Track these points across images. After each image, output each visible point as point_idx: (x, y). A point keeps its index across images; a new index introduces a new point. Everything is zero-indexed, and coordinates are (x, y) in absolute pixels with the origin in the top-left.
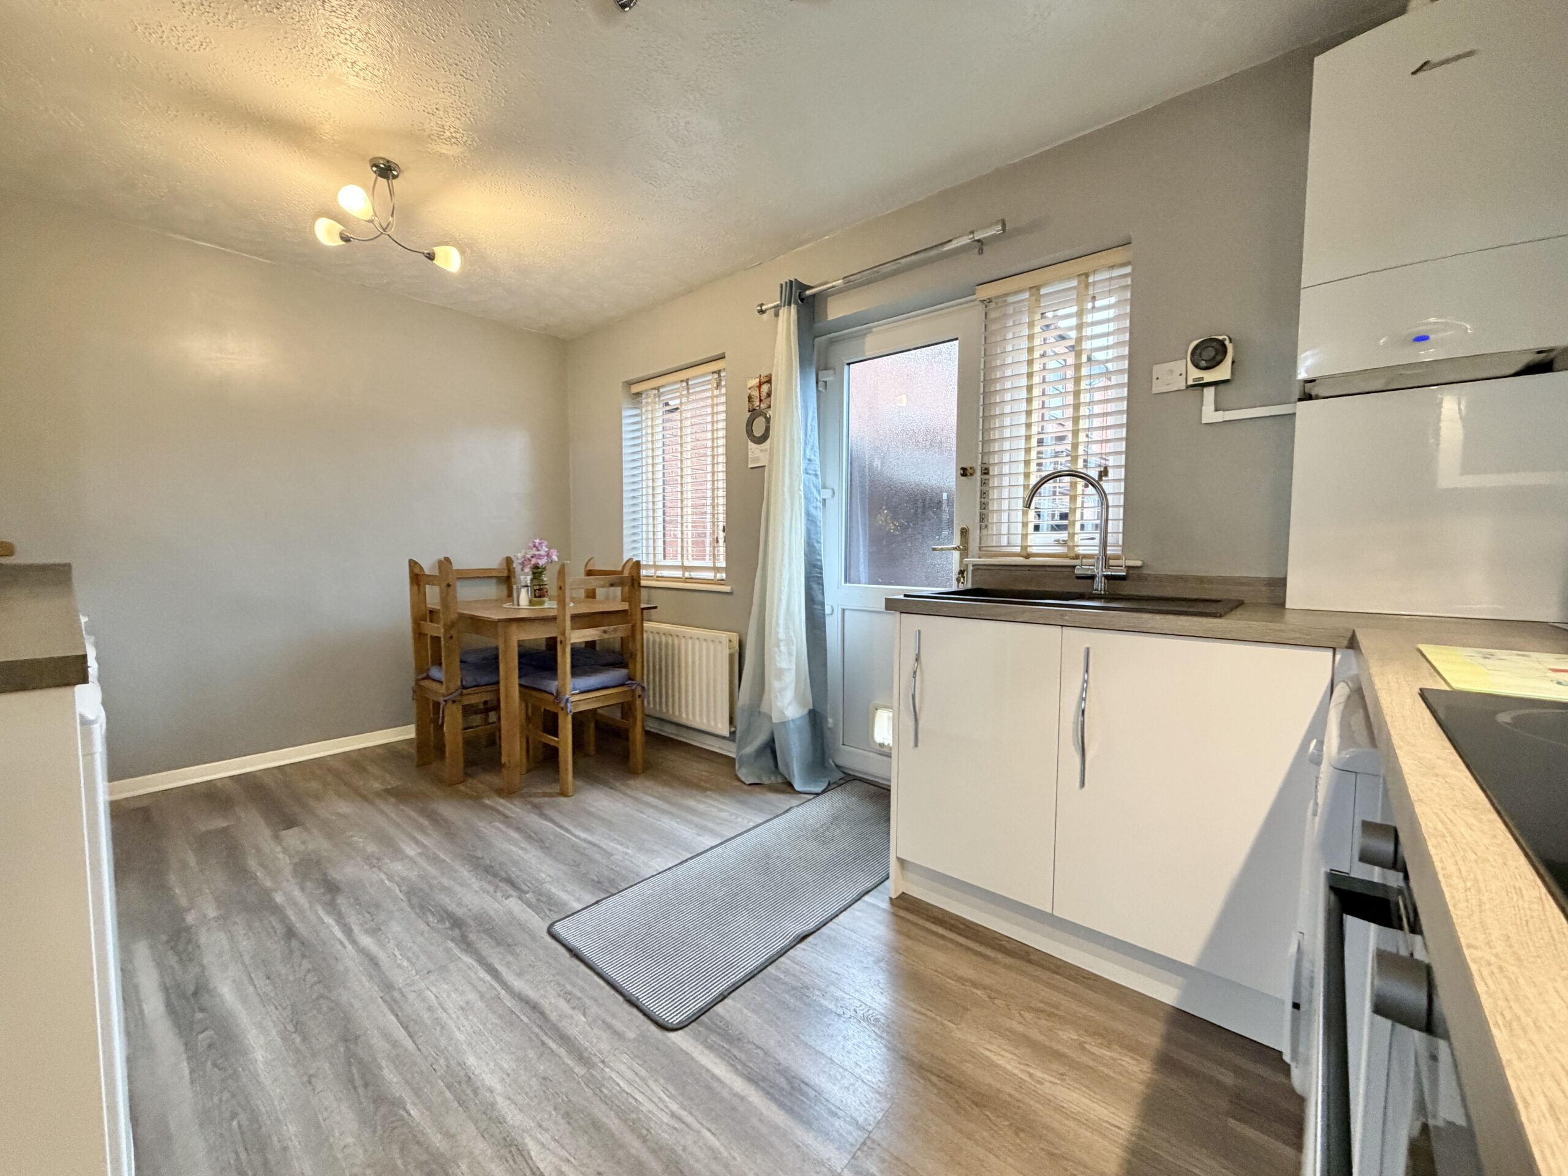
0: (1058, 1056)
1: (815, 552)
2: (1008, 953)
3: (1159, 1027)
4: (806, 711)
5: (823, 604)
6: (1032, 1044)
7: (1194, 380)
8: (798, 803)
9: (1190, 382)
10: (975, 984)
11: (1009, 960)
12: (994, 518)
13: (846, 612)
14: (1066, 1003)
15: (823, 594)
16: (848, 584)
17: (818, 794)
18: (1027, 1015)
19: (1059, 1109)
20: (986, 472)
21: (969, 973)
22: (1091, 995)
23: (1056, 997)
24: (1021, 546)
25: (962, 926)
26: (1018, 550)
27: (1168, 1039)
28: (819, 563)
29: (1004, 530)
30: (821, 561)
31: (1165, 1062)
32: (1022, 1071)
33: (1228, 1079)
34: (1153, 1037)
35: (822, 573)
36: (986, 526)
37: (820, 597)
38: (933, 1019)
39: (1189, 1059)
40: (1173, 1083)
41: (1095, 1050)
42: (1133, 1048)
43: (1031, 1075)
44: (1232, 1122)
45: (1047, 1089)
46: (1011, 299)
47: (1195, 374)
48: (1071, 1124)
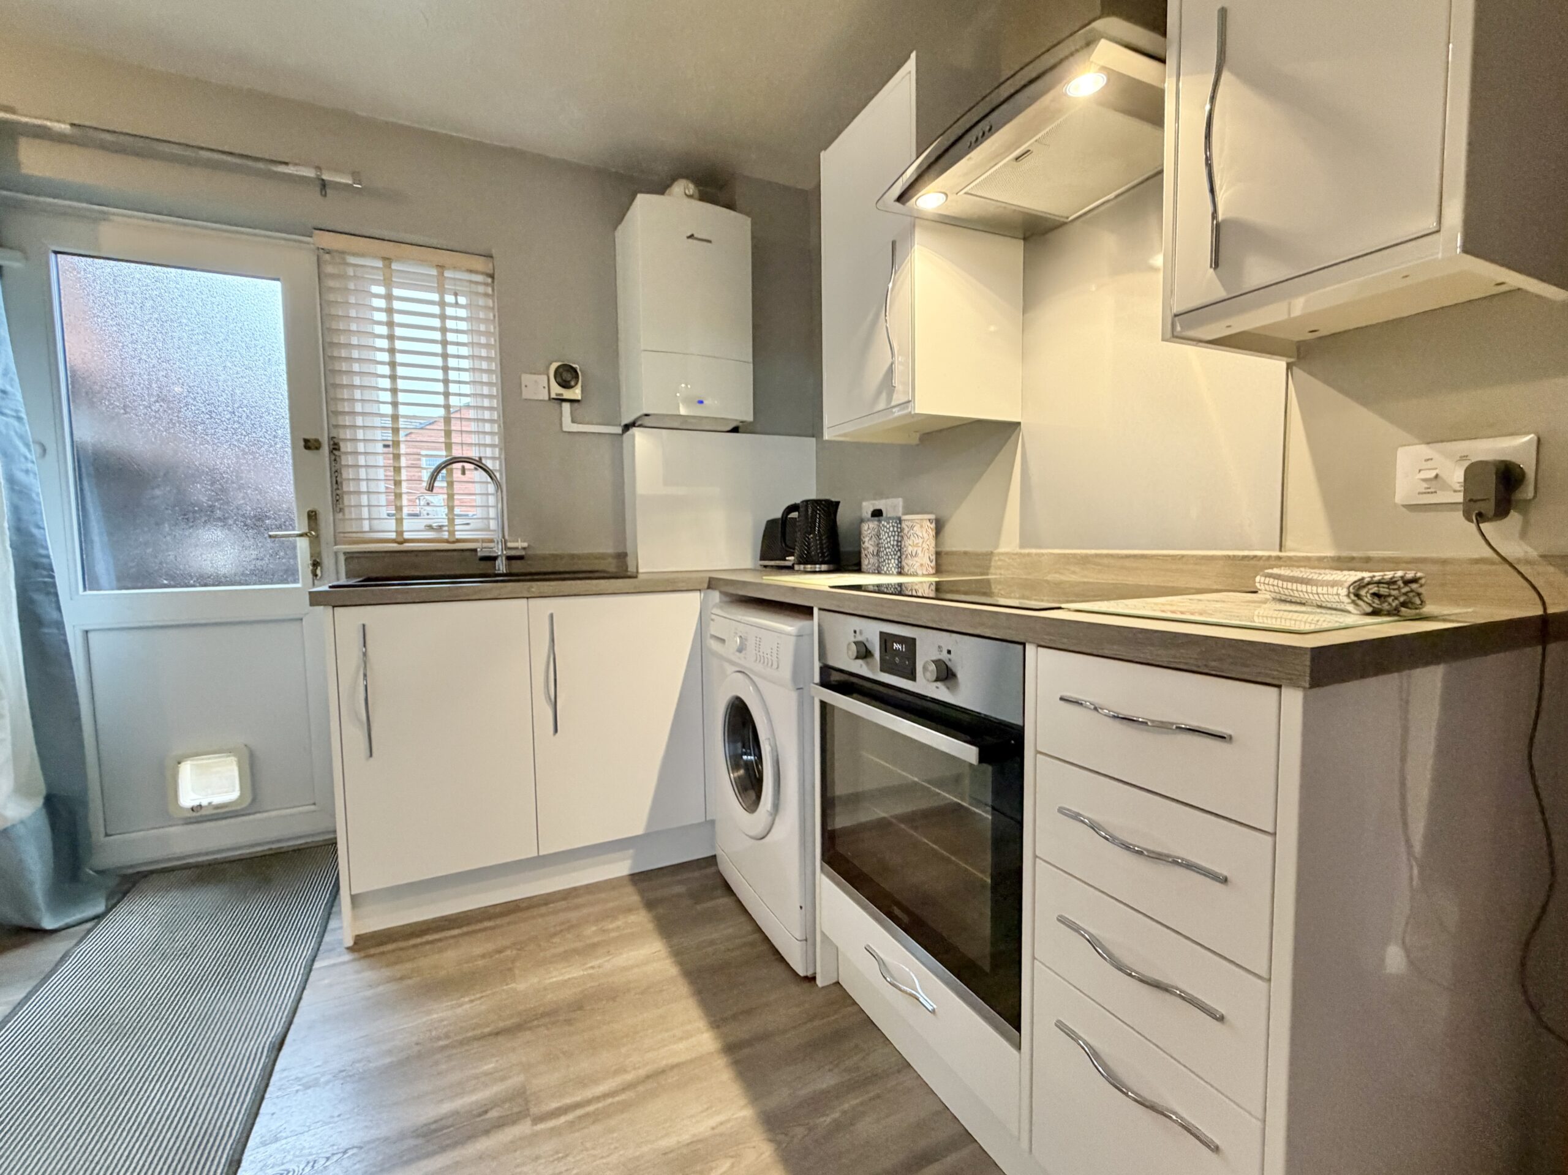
0: (594, 946)
1: (35, 543)
2: (502, 915)
3: (630, 889)
4: (39, 802)
5: (60, 625)
6: (576, 952)
7: (557, 395)
8: (74, 942)
9: (553, 396)
10: (500, 952)
11: (506, 919)
12: (349, 500)
13: (90, 635)
14: (573, 916)
15: (59, 609)
16: (88, 592)
17: (98, 918)
18: (554, 940)
19: (625, 969)
20: (335, 447)
21: (490, 947)
22: (580, 901)
23: (562, 916)
24: (396, 532)
25: (447, 923)
26: (393, 535)
27: (641, 892)
28: (44, 560)
29: (365, 513)
30: (48, 557)
31: (650, 905)
32: (586, 969)
33: (680, 889)
34: (632, 897)
35: (53, 577)
36: (341, 510)
37: (55, 615)
38: (494, 994)
39: (659, 894)
40: (661, 910)
41: (611, 926)
42: (629, 910)
43: (592, 967)
44: (699, 907)
45: (608, 966)
46: (352, 260)
47: (556, 389)
48: (636, 970)
